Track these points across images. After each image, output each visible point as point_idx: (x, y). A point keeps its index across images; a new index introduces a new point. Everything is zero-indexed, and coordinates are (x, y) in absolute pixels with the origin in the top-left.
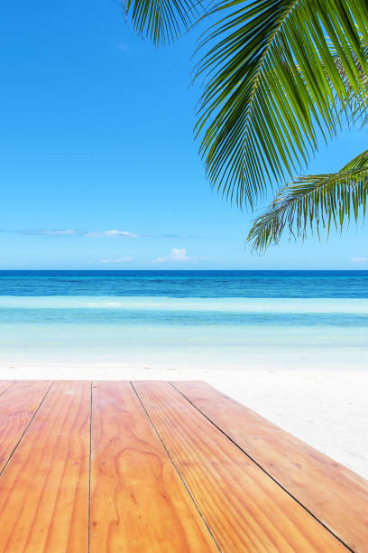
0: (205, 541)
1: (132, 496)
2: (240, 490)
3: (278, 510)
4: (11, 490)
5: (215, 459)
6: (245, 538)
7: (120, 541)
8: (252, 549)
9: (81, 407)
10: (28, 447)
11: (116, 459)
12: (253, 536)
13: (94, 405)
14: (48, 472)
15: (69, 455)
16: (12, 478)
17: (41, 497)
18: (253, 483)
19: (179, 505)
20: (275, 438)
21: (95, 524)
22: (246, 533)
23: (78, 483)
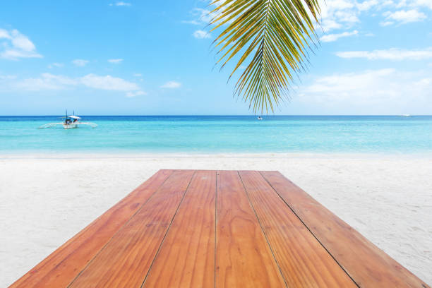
0: (279, 280)
1: (239, 249)
2: (298, 246)
3: (318, 259)
4: (172, 245)
5: (284, 224)
6: (301, 278)
7: (232, 280)
8: (305, 285)
9: (211, 188)
10: (181, 216)
11: (230, 223)
12: (305, 277)
13: (218, 187)
14: (193, 233)
15: (204, 221)
16: (173, 236)
17: (188, 251)
18: (306, 241)
19: (264, 255)
20: (317, 209)
21: (218, 268)
22: (301, 274)
23: (209, 240)
